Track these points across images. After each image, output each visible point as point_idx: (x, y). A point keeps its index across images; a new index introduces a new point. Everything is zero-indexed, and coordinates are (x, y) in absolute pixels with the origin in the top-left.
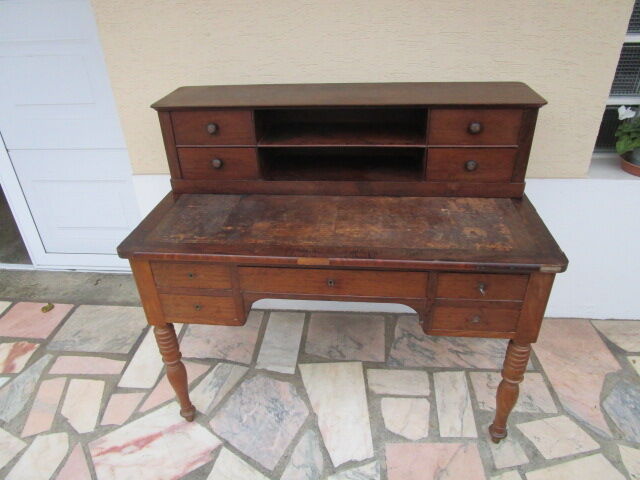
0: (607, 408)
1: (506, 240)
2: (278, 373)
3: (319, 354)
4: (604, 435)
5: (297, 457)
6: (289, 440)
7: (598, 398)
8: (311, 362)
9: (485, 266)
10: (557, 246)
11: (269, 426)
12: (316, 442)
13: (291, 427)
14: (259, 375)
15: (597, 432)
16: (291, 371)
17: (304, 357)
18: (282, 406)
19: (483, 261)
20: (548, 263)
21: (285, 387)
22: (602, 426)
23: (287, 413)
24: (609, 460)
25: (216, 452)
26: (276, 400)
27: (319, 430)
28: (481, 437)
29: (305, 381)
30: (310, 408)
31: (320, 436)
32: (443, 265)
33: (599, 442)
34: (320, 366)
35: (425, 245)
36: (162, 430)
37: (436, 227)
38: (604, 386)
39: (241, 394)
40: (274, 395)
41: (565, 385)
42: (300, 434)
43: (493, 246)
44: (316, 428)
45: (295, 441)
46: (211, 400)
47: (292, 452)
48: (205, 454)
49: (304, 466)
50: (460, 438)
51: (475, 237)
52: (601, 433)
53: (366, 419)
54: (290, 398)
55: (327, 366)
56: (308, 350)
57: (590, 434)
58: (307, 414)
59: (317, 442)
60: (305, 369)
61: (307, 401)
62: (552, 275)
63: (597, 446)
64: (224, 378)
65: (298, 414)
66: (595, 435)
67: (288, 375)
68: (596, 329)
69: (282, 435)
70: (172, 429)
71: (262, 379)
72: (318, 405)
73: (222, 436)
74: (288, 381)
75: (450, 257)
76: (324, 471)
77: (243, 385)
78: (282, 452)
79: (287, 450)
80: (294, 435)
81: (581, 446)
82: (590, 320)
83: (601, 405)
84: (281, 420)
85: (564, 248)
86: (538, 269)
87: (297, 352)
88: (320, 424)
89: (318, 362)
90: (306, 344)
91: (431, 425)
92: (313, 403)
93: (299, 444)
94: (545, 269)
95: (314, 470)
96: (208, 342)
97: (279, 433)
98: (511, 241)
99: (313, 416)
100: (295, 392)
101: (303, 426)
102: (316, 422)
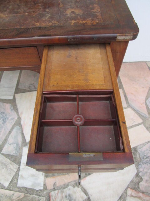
0: (148, 103)
1: (96, 16)
2: (5, 100)
3: (25, 88)
4: (145, 116)
5: (10, 140)
6: (8, 131)
7: (144, 99)
8: (21, 92)
9: (74, 38)
10: (133, 19)
13: (9, 125)
15: (142, 114)
16: (11, 98)
17: (18, 90)
18: (6, 115)
19: (73, 34)
20: (123, 33)
21: (8, 106)
22: (145, 112)
23: (8, 118)
24: (145, 127)
26: (3, 113)
27: (21, 126)
29: (17, 102)
30: (18, 115)
31: (22, 128)
32: (41, 40)
33: (142, 119)
34: (24, 94)
35: (33, 24)
37: (47, 10)
38: (148, 93)
40: (3, 110)
41: (132, 94)
42: (13, 128)
43: (84, 22)
44: (20, 124)
45: (10, 132)
47: (8, 137)
49: (13, 143)
51: (73, 15)
52: (144, 115)
54: (10, 111)
55: (28, 93)
56: (20, 87)
57: (139, 116)
58: (16, 118)
59: (20, 131)
60: (18, 96)
61: (17, 112)
62: (126, 43)
63: (141, 121)
65: (12, 119)
66: (141, 116)
67: (10, 100)
68: (148, 66)
69: (5, 130)
72: (22, 113)
74: (10, 103)
75: (47, 33)
76: (22, 145)
78: (4, 138)
79: (6, 137)
80: (10, 129)
81: (134, 122)
82: (146, 62)
83: (146, 102)
84: (5, 122)
85: (137, 20)
86: (115, 38)
87: (14, 88)
88: (22, 123)
89: (24, 92)
90: (19, 84)
92: (20, 113)
93: (12, 133)
94: (120, 38)
95: (18, 145)
97: (3, 129)
98: (100, 16)
99: (19, 118)
100: (12, 108)
101: (15, 124)
102: (21, 121)
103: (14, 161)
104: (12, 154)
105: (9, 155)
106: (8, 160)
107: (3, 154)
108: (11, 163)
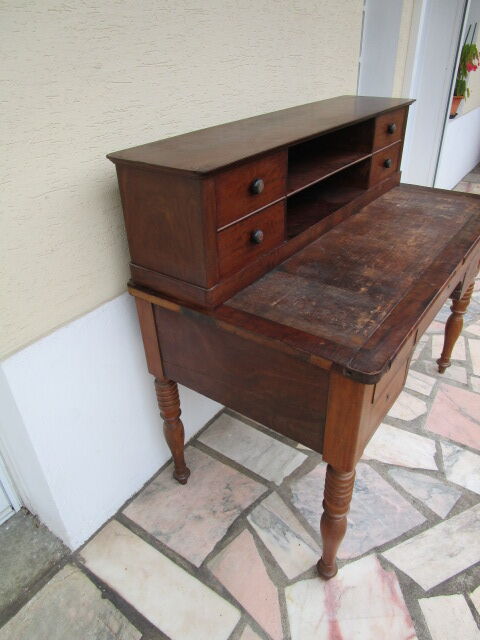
2: (299, 469)
5: (420, 493)
6: (393, 490)
11: (369, 502)
12: (405, 473)
13: (382, 484)
14: (292, 487)
23: (359, 481)
25: (385, 564)
27: (392, 465)
28: (438, 378)
31: (398, 466)
36: (326, 618)
39: (311, 512)
42: (390, 481)
44: (387, 466)
45: (398, 488)
46: (304, 546)
47: (410, 494)
48: (383, 576)
49: (430, 492)
50: (434, 388)
53: (393, 429)
58: (368, 467)
64: (276, 521)
65: (365, 473)
67: (307, 461)
69: (386, 495)
70: (331, 605)
71: (299, 485)
73: (365, 551)
76: (440, 479)
77: (298, 506)
78: (407, 503)
79: (407, 498)
80: (390, 486)
84: (365, 489)
87: (278, 443)
88: (385, 461)
91: (416, 396)
95: (436, 486)
96: (199, 518)
97: (382, 497)
99: (372, 462)
101: (382, 475)
102: (380, 463)
103: (472, 505)
104: (454, 502)
105: (454, 507)
106: (465, 512)
107: (448, 517)
108: (475, 511)
